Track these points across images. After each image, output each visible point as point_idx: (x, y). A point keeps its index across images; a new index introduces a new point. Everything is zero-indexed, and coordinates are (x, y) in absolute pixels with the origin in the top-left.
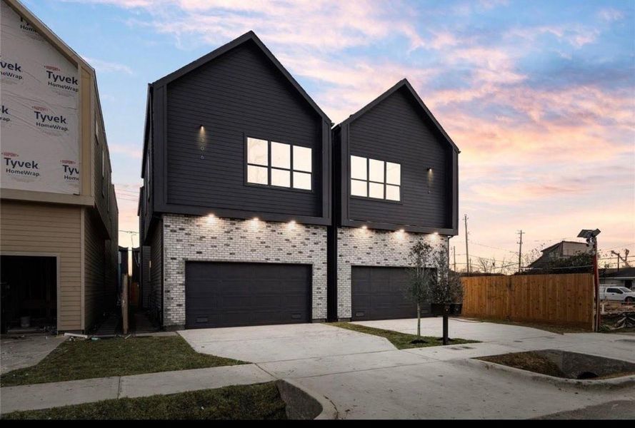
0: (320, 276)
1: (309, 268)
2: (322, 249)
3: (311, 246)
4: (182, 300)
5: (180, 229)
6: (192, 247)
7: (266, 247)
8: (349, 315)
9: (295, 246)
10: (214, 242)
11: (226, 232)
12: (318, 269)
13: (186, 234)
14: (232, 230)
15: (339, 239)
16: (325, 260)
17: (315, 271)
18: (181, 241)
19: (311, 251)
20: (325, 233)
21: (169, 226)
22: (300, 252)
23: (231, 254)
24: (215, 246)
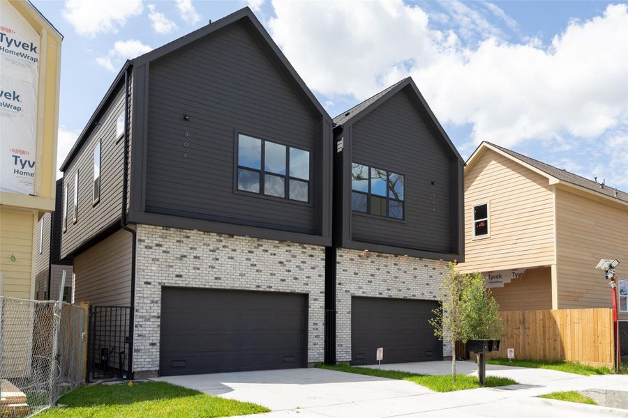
0: (317, 307)
1: (305, 297)
2: (320, 276)
3: (308, 271)
4: (156, 338)
5: (157, 245)
6: (171, 269)
7: (257, 271)
8: (348, 358)
9: (289, 271)
10: (197, 263)
11: (211, 251)
12: (315, 300)
13: (164, 252)
14: (218, 249)
15: (338, 263)
16: (323, 288)
17: (311, 302)
18: (158, 260)
19: (307, 277)
20: (323, 256)
21: (144, 241)
22: (296, 279)
23: (216, 278)
24: (198, 269)
